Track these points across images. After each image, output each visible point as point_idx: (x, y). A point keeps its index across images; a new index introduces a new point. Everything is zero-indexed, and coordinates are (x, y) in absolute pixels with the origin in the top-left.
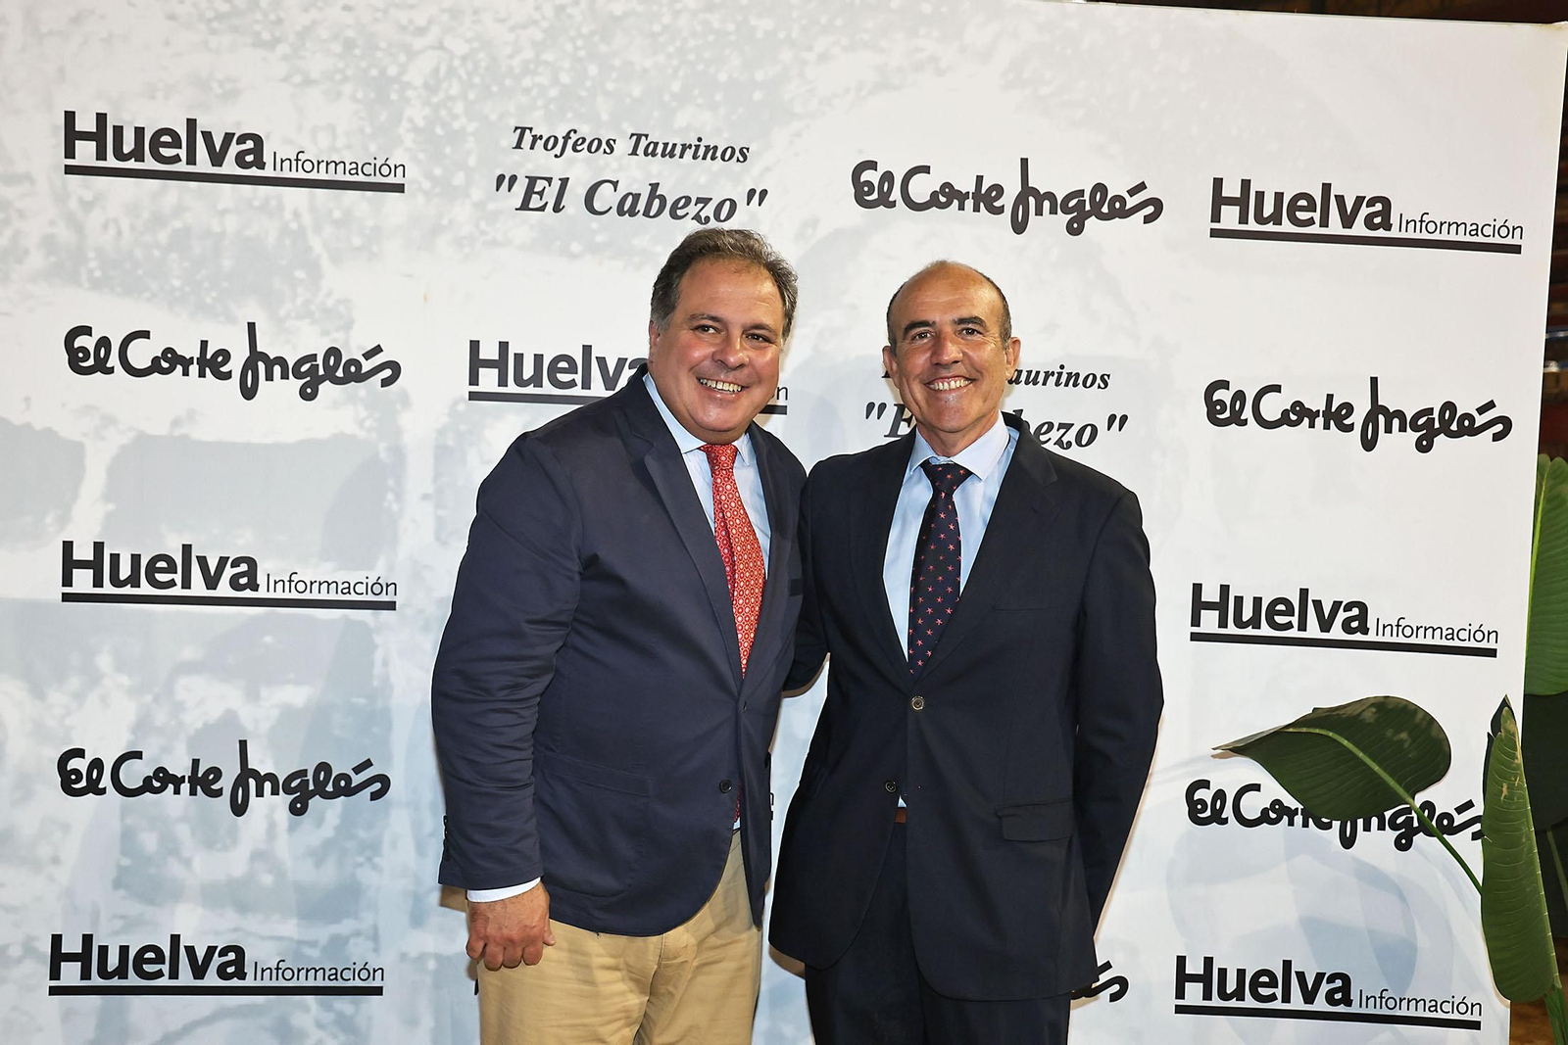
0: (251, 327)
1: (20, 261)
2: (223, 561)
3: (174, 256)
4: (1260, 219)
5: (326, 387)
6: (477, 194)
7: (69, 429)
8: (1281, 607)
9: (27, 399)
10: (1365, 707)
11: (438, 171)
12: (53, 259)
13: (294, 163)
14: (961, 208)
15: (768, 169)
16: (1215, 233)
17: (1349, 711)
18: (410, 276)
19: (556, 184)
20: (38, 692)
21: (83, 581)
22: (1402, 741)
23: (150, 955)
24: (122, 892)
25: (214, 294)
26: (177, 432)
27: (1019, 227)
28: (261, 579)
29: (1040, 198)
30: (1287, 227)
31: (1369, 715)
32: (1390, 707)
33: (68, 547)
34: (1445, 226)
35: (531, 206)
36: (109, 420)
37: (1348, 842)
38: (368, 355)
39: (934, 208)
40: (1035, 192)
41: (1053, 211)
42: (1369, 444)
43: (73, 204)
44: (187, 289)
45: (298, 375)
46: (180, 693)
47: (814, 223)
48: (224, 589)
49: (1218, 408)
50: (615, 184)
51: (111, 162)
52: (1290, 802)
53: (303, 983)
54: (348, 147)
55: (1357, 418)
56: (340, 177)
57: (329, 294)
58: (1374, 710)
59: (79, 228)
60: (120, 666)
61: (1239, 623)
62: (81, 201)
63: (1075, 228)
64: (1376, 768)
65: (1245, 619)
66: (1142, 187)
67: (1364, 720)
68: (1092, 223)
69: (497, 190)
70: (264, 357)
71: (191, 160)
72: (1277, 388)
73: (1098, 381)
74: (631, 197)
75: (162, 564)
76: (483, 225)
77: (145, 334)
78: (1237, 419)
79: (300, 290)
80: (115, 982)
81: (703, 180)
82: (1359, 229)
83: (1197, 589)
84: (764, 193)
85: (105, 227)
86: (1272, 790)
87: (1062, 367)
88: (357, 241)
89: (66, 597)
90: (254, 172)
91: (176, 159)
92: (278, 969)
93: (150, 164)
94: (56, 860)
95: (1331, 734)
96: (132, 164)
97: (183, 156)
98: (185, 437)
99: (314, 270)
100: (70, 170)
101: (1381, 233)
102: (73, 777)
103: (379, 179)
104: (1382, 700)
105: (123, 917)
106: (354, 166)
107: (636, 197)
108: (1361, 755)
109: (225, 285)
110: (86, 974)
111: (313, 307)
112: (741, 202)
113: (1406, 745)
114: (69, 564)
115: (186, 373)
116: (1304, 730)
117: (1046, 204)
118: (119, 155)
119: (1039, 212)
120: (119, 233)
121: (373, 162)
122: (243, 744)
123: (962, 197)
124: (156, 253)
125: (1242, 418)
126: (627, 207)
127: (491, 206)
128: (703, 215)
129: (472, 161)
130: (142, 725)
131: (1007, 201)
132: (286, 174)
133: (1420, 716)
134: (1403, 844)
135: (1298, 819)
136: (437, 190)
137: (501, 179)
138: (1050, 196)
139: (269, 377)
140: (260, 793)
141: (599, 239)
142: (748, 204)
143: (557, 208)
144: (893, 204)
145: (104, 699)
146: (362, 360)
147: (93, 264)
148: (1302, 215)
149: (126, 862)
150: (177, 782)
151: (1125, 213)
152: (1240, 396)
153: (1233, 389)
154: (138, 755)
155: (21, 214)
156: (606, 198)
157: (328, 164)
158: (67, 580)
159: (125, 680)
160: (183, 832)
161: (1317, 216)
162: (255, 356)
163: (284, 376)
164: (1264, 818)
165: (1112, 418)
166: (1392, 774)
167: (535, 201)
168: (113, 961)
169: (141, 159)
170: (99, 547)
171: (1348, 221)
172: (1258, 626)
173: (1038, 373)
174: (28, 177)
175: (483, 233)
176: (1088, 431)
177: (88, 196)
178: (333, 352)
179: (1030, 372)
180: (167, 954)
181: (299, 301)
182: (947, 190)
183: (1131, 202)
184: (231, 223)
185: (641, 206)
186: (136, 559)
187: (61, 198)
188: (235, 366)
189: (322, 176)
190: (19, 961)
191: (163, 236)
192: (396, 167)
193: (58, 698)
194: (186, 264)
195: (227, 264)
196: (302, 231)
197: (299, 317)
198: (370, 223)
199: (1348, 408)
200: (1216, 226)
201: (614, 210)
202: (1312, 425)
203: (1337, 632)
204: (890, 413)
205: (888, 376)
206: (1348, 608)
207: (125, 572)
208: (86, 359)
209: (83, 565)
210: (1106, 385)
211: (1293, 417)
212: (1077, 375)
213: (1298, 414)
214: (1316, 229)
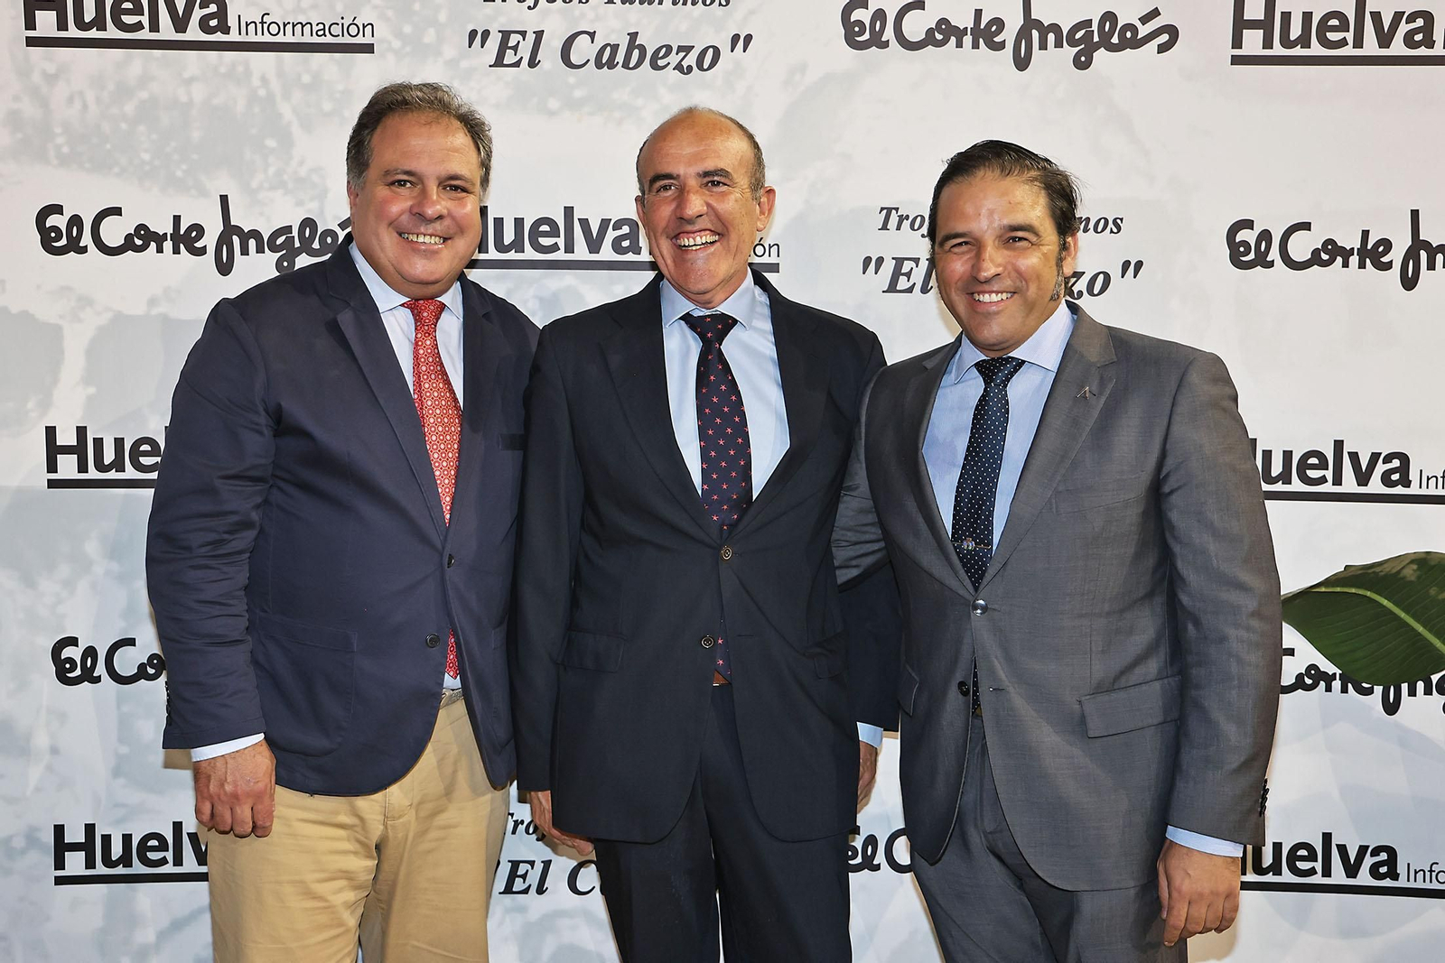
0: (224, 199)
3: (142, 128)
4: (1286, 43)
6: (449, 52)
7: (46, 312)
8: (1313, 461)
10: (1404, 563)
11: (407, 29)
12: (19, 136)
13: (259, 26)
14: (959, 45)
15: (752, 12)
16: (1236, 60)
17: (1387, 568)
19: (531, 38)
20: (29, 582)
21: (67, 466)
23: (154, 843)
24: (121, 781)
25: (184, 167)
26: (155, 312)
27: (1022, 63)
29: (1044, 30)
30: (1316, 49)
31: (1410, 573)
32: (1433, 563)
33: (51, 432)
35: (505, 62)
36: (86, 301)
37: (1391, 708)
38: (344, 225)
39: (930, 46)
40: (1038, 24)
41: (1059, 44)
43: (36, 77)
44: (157, 163)
45: (274, 249)
47: (802, 68)
49: (1242, 249)
50: (592, 35)
51: (73, 32)
52: (1327, 667)
54: (314, 7)
55: (1396, 256)
56: (307, 39)
57: (301, 163)
58: (1415, 567)
59: (44, 103)
60: (109, 553)
61: (1268, 478)
62: (45, 75)
63: (1082, 63)
64: (1420, 629)
65: (1274, 474)
66: (1155, 13)
67: (1404, 577)
68: (1101, 55)
69: (470, 46)
70: (238, 230)
71: (154, 27)
72: (1306, 226)
73: (1111, 225)
74: (609, 48)
75: (145, 447)
77: (117, 211)
78: (1263, 261)
79: (271, 160)
80: (120, 870)
81: (684, 27)
82: (1398, 47)
84: (749, 38)
85: (71, 100)
86: (1307, 654)
88: (327, 106)
89: (52, 484)
90: (219, 37)
91: (139, 26)
93: (112, 32)
95: (1368, 594)
96: (94, 34)
97: (146, 24)
98: (161, 316)
99: (286, 141)
100: (31, 42)
101: (1423, 51)
102: (68, 666)
103: (347, 40)
104: (1424, 556)
105: (123, 805)
106: (321, 26)
107: (615, 48)
108: (1402, 615)
110: (90, 863)
111: (285, 177)
112: (725, 49)
114: (54, 451)
115: (160, 250)
116: (1338, 589)
117: (1051, 37)
118: (81, 25)
119: (1043, 46)
120: (85, 106)
121: (340, 22)
123: (960, 33)
124: (124, 126)
125: (1268, 259)
126: (605, 60)
127: (464, 64)
128: (685, 64)
129: (442, 17)
130: (133, 611)
131: (1009, 35)
132: (252, 38)
135: (1337, 684)
136: (408, 49)
137: (473, 34)
138: (1055, 28)
139: (245, 252)
141: (578, 94)
142: (732, 51)
143: (533, 63)
144: (886, 45)
145: (93, 587)
146: (338, 230)
148: (1333, 36)
149: (124, 750)
151: (1137, 43)
152: (1265, 236)
153: (1258, 229)
154: (131, 642)
156: (583, 50)
157: (294, 26)
158: (52, 467)
159: (113, 566)
161: (1350, 36)
162: (229, 230)
163: (260, 250)
164: (1300, 684)
165: (1126, 265)
166: (1438, 635)
167: (510, 57)
168: (117, 850)
169: (103, 28)
170: (81, 432)
171: (1385, 40)
172: (1288, 482)
176: (1100, 280)
177: (51, 69)
178: (308, 223)
180: (170, 841)
181: (272, 170)
182: (943, 27)
183: (1144, 31)
184: (198, 92)
185: (620, 58)
186: (119, 443)
187: (24, 73)
188: (209, 240)
189: (289, 38)
190: (23, 852)
191: (129, 108)
192: (364, 27)
193: (48, 586)
194: (154, 137)
195: (196, 135)
196: (270, 98)
197: (272, 188)
198: (340, 87)
199: (1387, 244)
200: (1237, 52)
201: (592, 63)
202: (1346, 265)
203: (1376, 486)
204: (888, 267)
205: (885, 227)
206: (1388, 459)
207: (109, 456)
208: (59, 238)
209: (67, 450)
210: (1119, 230)
211: (1325, 257)
212: (1088, 220)
213: (1330, 253)
214: (1348, 51)
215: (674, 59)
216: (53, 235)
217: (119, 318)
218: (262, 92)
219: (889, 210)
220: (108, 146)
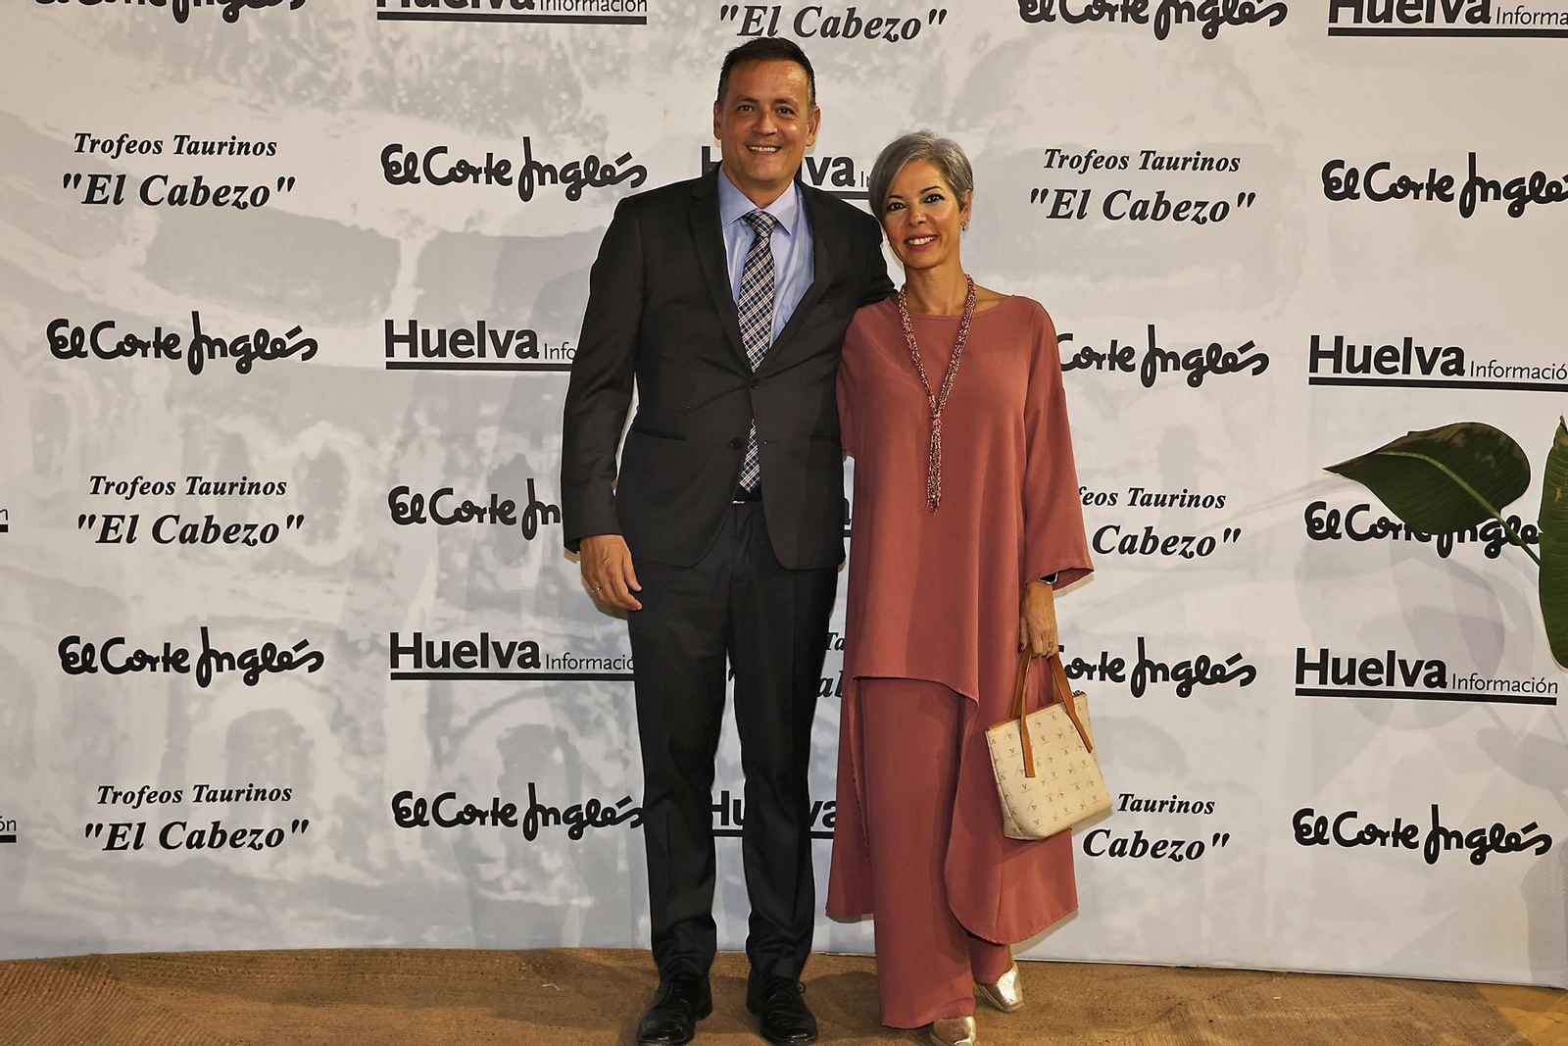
0: (527, 140)
1: (345, 93)
2: (510, 334)
3: (464, 84)
4: (1373, 18)
5: (587, 189)
6: (705, 24)
7: (387, 230)
8: (1388, 354)
9: (354, 206)
10: (1454, 433)
11: (673, 5)
12: (371, 90)
13: (557, 2)
14: (1112, 19)
16: (1333, 32)
17: (1441, 436)
18: (652, 94)
20: (371, 442)
21: (402, 352)
22: (1488, 462)
23: (466, 649)
24: (442, 600)
25: (496, 115)
26: (471, 230)
27: (1161, 33)
28: (540, 349)
29: (1180, 7)
30: (1397, 23)
31: (1459, 440)
32: (1476, 432)
33: (389, 324)
34: (1539, 17)
35: (750, 32)
36: (418, 221)
37: (1444, 552)
38: (620, 162)
39: (1088, 20)
41: (1191, 19)
42: (1467, 211)
43: (385, 44)
44: (475, 111)
45: (565, 180)
46: (480, 443)
47: (986, 37)
48: (511, 357)
50: (819, 10)
51: (414, 8)
52: (1395, 519)
53: (584, 671)
56: (594, 13)
58: (1462, 435)
59: (389, 63)
60: (432, 422)
61: (1351, 368)
62: (391, 40)
63: (1210, 33)
64: (1467, 487)
65: (1356, 364)
67: (1455, 444)
68: (1224, 27)
69: (722, 19)
70: (537, 165)
71: (476, 4)
72: (1386, 166)
73: (1229, 164)
75: (462, 338)
76: (711, 49)
77: (444, 150)
78: (1351, 194)
79: (564, 109)
80: (440, 670)
82: (1461, 22)
83: (1315, 340)
84: (943, 13)
85: (410, 62)
86: (1379, 510)
87: (1198, 153)
88: (609, 67)
89: (390, 366)
90: (525, 11)
91: (464, 3)
92: (564, 660)
93: (444, 8)
94: (391, 575)
95: (1427, 458)
96: (430, 9)
97: (469, 0)
98: (477, 233)
99: (575, 92)
100: (382, 16)
101: (1481, 25)
102: (401, 509)
103: (625, 13)
104: (1469, 426)
105: (443, 619)
106: (605, 3)
107: (837, 20)
108: (1453, 476)
109: (505, 106)
110: (418, 663)
111: (575, 123)
112: (924, 22)
113: (1492, 466)
114: (391, 339)
115: (476, 181)
116: (1403, 454)
117: (1185, 13)
118: (419, 1)
119: (1179, 20)
120: (421, 67)
122: (531, 482)
123: (1112, 10)
124: (450, 82)
125: (1355, 192)
127: (717, 33)
128: (892, 33)
130: (450, 467)
131: (1151, 11)
132: (551, 12)
133: (1503, 439)
134: (1492, 552)
135: (1402, 533)
136: (673, 21)
137: (725, 9)
138: (1189, 5)
139: (542, 182)
140: (545, 521)
145: (422, 448)
146: (615, 165)
147: (401, 93)
148: (1409, 13)
149: (444, 576)
150: (481, 512)
151: (1254, 18)
152: (1353, 173)
153: (1347, 168)
154: (450, 491)
155: (346, 54)
157: (584, 3)
158: (390, 352)
159: (436, 431)
160: (487, 553)
161: (1423, 13)
162: (530, 165)
163: (554, 181)
164: (1372, 533)
165: (1242, 196)
166: (1480, 492)
168: (438, 654)
169: (436, 4)
171: (1451, 15)
172: (1368, 371)
173: (1178, 159)
174: (349, 23)
175: (712, 56)
176: (1221, 208)
177: (396, 37)
178: (592, 159)
179: (1170, 159)
180: (479, 648)
181: (564, 118)
182: (1099, 4)
183: (1259, 8)
184: (508, 55)
185: (841, 28)
186: (442, 333)
187: (375, 39)
188: (515, 173)
189: (580, 13)
190: (367, 653)
191: (455, 68)
192: (639, 3)
193: (385, 446)
194: (474, 91)
195: (506, 89)
196: (565, 58)
197: (564, 132)
198: (619, 51)
199: (1449, 180)
200: (1334, 25)
201: (819, 31)
202: (1416, 197)
203: (1436, 374)
204: (1052, 197)
205: (1049, 165)
206: (1447, 353)
207: (434, 344)
208: (398, 171)
209: (402, 339)
210: (1237, 168)
211: (1400, 190)
212: (1212, 160)
213: (1405, 187)
214: (1422, 25)
215: (884, 29)
216: (394, 168)
217: (444, 236)
218: (558, 56)
219: (1053, 152)
220: (438, 98)
